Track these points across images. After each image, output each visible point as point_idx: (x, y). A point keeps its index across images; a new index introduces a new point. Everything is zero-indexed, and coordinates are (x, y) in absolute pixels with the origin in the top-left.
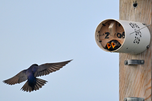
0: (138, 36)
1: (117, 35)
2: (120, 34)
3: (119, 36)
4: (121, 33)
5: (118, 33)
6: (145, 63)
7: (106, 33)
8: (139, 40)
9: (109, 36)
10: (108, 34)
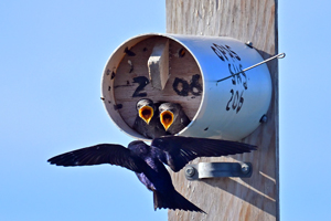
0: (239, 87)
1: (175, 85)
2: (185, 83)
3: (180, 89)
4: (189, 79)
5: (178, 81)
6: (254, 173)
7: (136, 80)
8: (242, 100)
9: (148, 89)
10: (143, 81)
